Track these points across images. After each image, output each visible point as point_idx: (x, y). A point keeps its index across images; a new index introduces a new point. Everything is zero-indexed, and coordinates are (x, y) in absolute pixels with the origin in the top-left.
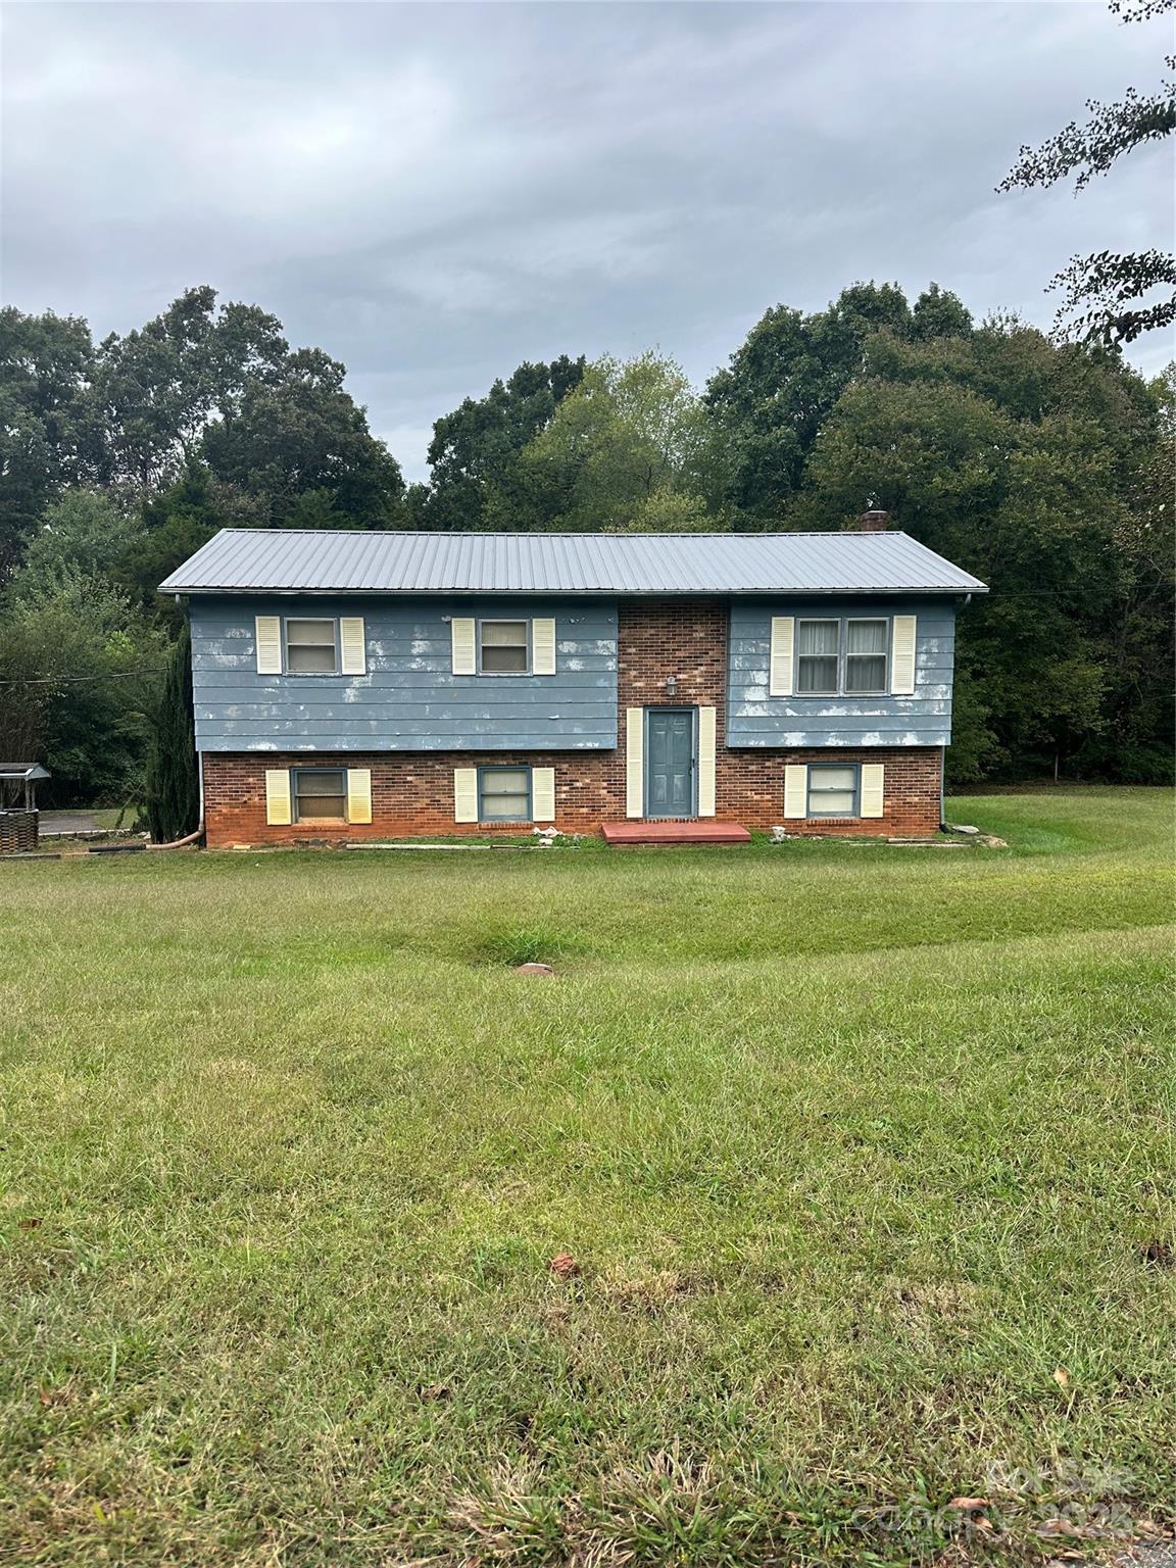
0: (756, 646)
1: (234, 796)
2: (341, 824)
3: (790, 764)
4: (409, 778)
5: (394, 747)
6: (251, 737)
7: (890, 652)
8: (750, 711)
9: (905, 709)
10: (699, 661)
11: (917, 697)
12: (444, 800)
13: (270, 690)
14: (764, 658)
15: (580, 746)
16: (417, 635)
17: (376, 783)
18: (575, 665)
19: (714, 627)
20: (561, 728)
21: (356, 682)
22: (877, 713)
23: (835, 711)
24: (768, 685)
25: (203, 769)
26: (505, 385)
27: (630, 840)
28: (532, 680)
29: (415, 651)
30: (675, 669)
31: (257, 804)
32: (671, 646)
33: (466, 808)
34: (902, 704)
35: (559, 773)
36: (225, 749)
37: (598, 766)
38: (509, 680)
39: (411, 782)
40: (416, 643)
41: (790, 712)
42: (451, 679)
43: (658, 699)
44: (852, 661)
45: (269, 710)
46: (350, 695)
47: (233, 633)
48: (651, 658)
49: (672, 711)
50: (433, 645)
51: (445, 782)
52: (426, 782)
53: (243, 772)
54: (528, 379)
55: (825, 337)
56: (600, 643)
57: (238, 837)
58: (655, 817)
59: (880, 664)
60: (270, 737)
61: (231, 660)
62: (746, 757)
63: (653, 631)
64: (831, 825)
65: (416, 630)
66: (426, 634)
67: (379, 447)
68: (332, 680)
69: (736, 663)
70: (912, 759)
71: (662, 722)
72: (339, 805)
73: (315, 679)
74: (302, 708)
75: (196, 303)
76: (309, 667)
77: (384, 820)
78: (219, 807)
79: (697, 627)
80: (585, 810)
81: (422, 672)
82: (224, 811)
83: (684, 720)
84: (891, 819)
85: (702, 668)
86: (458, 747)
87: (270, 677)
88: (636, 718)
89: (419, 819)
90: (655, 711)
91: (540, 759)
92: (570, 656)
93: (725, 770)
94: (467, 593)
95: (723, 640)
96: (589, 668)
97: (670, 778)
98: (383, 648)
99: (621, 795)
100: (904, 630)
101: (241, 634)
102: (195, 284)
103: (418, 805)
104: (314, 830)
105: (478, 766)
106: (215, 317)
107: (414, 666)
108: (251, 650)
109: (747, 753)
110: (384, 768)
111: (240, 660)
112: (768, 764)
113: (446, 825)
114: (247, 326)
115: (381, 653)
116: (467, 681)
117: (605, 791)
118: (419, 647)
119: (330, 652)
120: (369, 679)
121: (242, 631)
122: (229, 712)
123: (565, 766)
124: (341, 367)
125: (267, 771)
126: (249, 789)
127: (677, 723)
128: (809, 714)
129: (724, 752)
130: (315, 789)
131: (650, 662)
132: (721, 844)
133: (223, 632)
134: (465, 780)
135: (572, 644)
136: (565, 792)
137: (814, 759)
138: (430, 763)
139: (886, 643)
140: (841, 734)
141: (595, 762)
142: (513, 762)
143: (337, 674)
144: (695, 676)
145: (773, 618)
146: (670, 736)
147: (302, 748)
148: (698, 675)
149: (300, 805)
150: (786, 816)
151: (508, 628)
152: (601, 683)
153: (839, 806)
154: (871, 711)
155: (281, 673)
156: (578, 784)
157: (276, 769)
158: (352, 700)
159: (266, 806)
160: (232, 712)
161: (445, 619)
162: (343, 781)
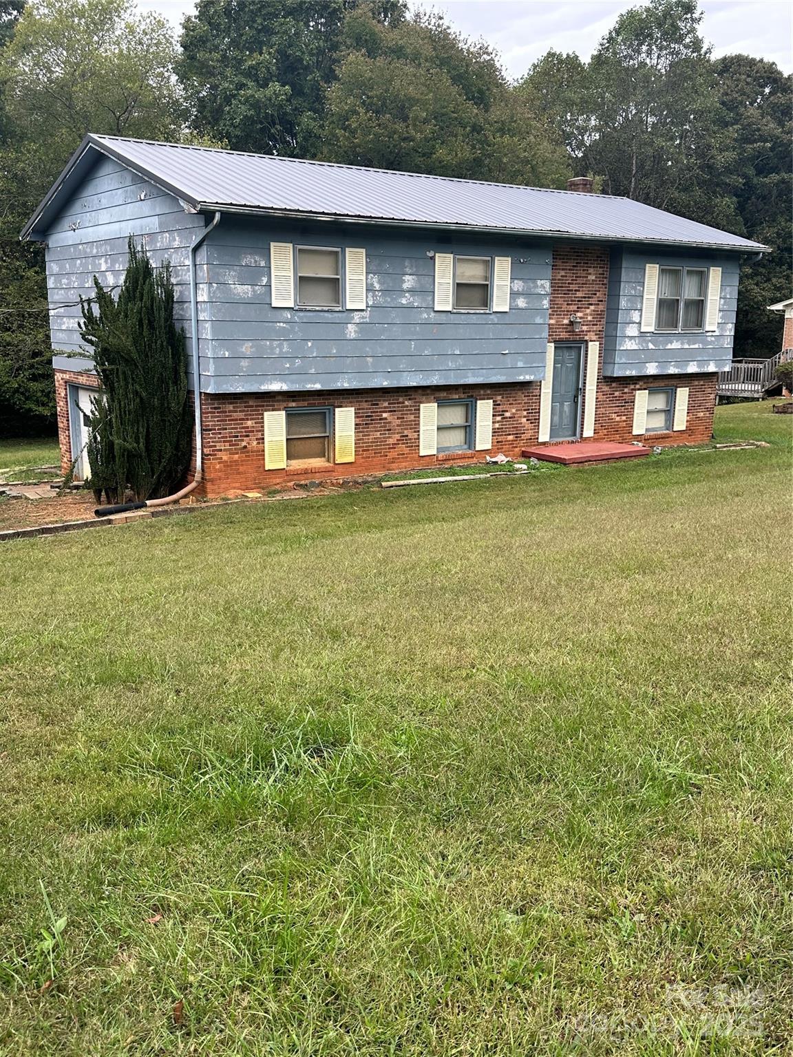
0: (635, 289)
1: (233, 441)
2: (327, 464)
3: (639, 389)
4: (385, 415)
5: (385, 384)
6: (265, 376)
7: (706, 296)
8: (630, 345)
9: (711, 343)
10: (590, 301)
11: (717, 333)
12: (412, 435)
13: (282, 324)
14: (639, 299)
15: (521, 378)
16: (408, 270)
17: (358, 421)
18: (521, 303)
19: (601, 271)
20: (509, 361)
21: (357, 317)
22: (696, 346)
23: (676, 345)
24: (640, 323)
25: (201, 413)
28: (491, 317)
29: (405, 286)
30: (575, 308)
31: (255, 449)
32: (573, 287)
33: (428, 441)
34: (709, 339)
35: (496, 404)
37: (521, 397)
38: (474, 317)
39: (386, 419)
40: (407, 278)
41: (651, 346)
42: (433, 314)
43: (564, 335)
44: (687, 303)
45: (280, 346)
46: (351, 331)
47: (248, 260)
48: (561, 297)
49: (566, 346)
50: (419, 281)
51: (412, 417)
52: (398, 418)
53: (241, 415)
56: (539, 282)
57: (238, 485)
58: (556, 440)
59: (698, 306)
60: (281, 376)
61: (244, 291)
62: (614, 385)
64: (657, 438)
65: (406, 264)
66: (415, 270)
68: (336, 315)
69: (623, 303)
70: (702, 383)
72: (325, 445)
73: (322, 314)
74: (310, 344)
76: (319, 299)
77: (363, 458)
78: (219, 454)
79: (591, 270)
80: (511, 438)
81: (410, 307)
82: (225, 458)
84: (689, 431)
86: (435, 383)
87: (282, 311)
88: (550, 353)
89: (391, 455)
91: (482, 392)
92: (519, 294)
93: (601, 398)
95: (606, 283)
96: (531, 306)
97: (562, 405)
98: (379, 282)
99: (535, 421)
101: (256, 261)
103: (391, 441)
104: (306, 472)
105: (437, 400)
107: (404, 301)
108: (265, 280)
109: (614, 382)
110: (365, 405)
111: (254, 291)
112: (626, 390)
113: (413, 459)
115: (377, 286)
116: (443, 317)
117: (525, 419)
118: (409, 282)
119: (335, 285)
120: (366, 314)
121: (257, 258)
122: (244, 350)
123: (499, 398)
125: (266, 413)
126: (248, 433)
127: (569, 356)
128: (661, 348)
130: (303, 430)
133: (239, 261)
134: (429, 413)
135: (520, 283)
136: (498, 422)
137: (652, 385)
138: (401, 400)
139: (705, 289)
140: (678, 363)
141: (520, 393)
142: (462, 396)
143: (340, 308)
144: (587, 314)
145: (648, 265)
146: (564, 369)
147: (310, 387)
148: (589, 313)
150: (634, 433)
152: (538, 320)
154: (694, 344)
155: (293, 306)
156: (507, 414)
157: (273, 410)
158: (353, 336)
159: (263, 451)
160: (246, 348)
161: (430, 254)
162: (327, 420)
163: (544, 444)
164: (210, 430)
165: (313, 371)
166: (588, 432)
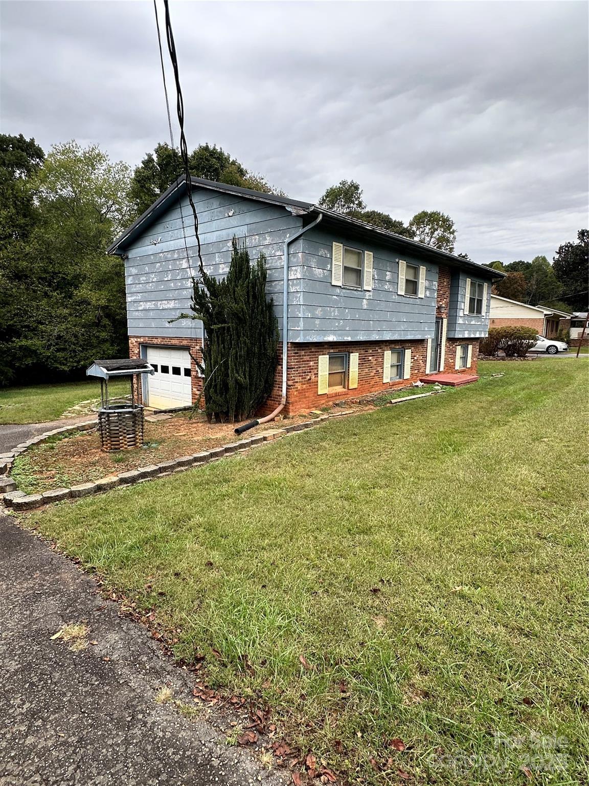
0: (463, 291)
1: (303, 375)
2: (344, 390)
5: (377, 338)
6: (327, 331)
7: (482, 297)
8: (460, 321)
10: (445, 296)
11: (485, 317)
12: (380, 370)
13: (335, 297)
14: (464, 297)
16: (388, 269)
17: (359, 362)
18: (428, 294)
19: (448, 281)
20: (422, 327)
21: (367, 295)
23: (474, 322)
24: (464, 310)
25: (287, 357)
28: (418, 300)
29: (388, 278)
30: (440, 299)
31: (314, 381)
32: (439, 288)
33: (387, 374)
34: (482, 320)
35: (412, 352)
36: (315, 340)
37: (421, 348)
38: (411, 300)
39: (370, 360)
40: (388, 273)
41: (467, 323)
42: (397, 296)
44: (477, 301)
45: (334, 311)
46: (365, 304)
47: (322, 252)
50: (393, 276)
51: (381, 360)
52: (375, 360)
53: (308, 358)
56: (434, 283)
57: (304, 405)
58: (432, 373)
59: (481, 303)
60: (334, 331)
61: (318, 272)
62: (451, 343)
64: (462, 372)
65: (388, 265)
66: (391, 269)
68: (359, 293)
69: (459, 298)
70: (475, 343)
72: (341, 377)
73: (353, 292)
74: (347, 311)
76: (351, 283)
77: (361, 385)
78: (297, 385)
79: (445, 280)
80: (416, 371)
81: (388, 291)
82: (299, 387)
83: (436, 325)
84: (471, 367)
85: (445, 300)
87: (336, 288)
89: (372, 383)
92: (427, 288)
93: (446, 349)
96: (431, 296)
98: (377, 274)
99: (425, 362)
100: (485, 289)
101: (325, 254)
103: (372, 374)
104: (336, 395)
105: (391, 349)
107: (386, 287)
108: (329, 267)
110: (364, 352)
111: (324, 273)
112: (455, 345)
113: (380, 385)
115: (377, 277)
116: (401, 299)
117: (421, 361)
118: (388, 276)
119: (358, 273)
120: (371, 294)
121: (326, 252)
123: (413, 348)
125: (320, 357)
126: (310, 370)
128: (469, 323)
129: (448, 340)
133: (318, 252)
134: (387, 358)
135: (428, 282)
136: (412, 362)
137: (461, 344)
138: (377, 349)
139: (483, 294)
141: (420, 346)
142: (400, 347)
143: (361, 289)
144: (443, 304)
145: (468, 279)
147: (345, 338)
150: (455, 369)
152: (433, 304)
154: (479, 322)
155: (341, 285)
156: (416, 358)
157: (323, 355)
158: (365, 307)
159: (317, 382)
160: (319, 312)
161: (397, 260)
162: (345, 361)
163: (427, 375)
164: (293, 368)
165: (347, 329)
166: (442, 369)
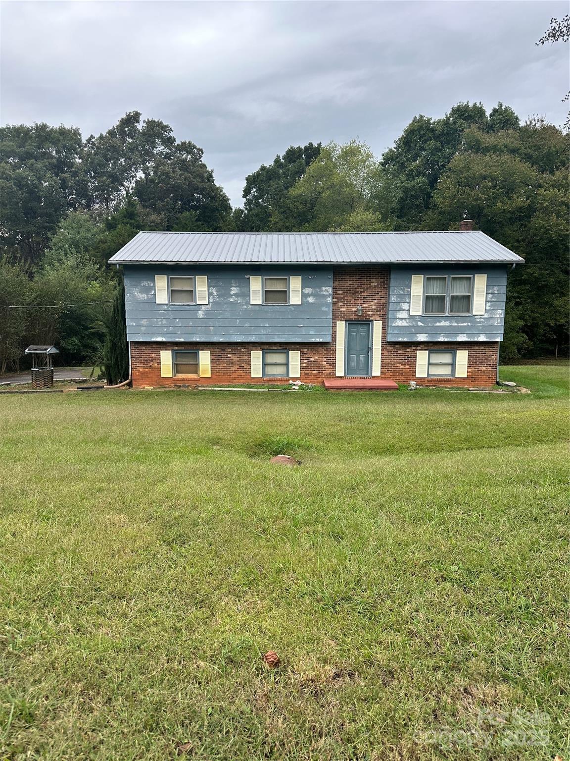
0: (403, 290)
1: (145, 363)
2: (196, 377)
3: (419, 350)
4: (229, 355)
5: (221, 340)
6: (154, 334)
7: (473, 293)
8: (400, 323)
9: (480, 322)
10: (374, 297)
11: (486, 316)
12: (246, 366)
13: (162, 311)
14: (407, 296)
15: (313, 340)
16: (233, 285)
17: (213, 357)
18: (311, 300)
19: (382, 280)
20: (304, 331)
21: (204, 308)
22: (465, 324)
23: (443, 323)
24: (409, 310)
25: (131, 350)
26: (281, 158)
27: (337, 388)
28: (289, 307)
29: (232, 293)
30: (362, 302)
31: (156, 367)
32: (360, 290)
33: (256, 370)
34: (478, 320)
35: (302, 353)
36: (141, 340)
37: (322, 350)
38: (278, 307)
39: (230, 357)
40: (233, 289)
41: (420, 324)
42: (250, 306)
43: (353, 317)
44: (453, 298)
45: (162, 321)
46: (201, 314)
47: (145, 283)
48: (349, 296)
49: (358, 323)
50: (241, 290)
51: (247, 357)
52: (237, 358)
53: (149, 352)
54: (293, 155)
55: (443, 131)
56: (324, 289)
57: (148, 383)
58: (350, 376)
59: (467, 300)
60: (163, 335)
61: (143, 297)
62: (397, 346)
63: (351, 283)
64: (440, 381)
65: (233, 282)
66: (238, 284)
67: (219, 190)
68: (192, 307)
69: (393, 298)
70: (483, 348)
71: (354, 329)
72: (195, 367)
73: (184, 306)
74: (177, 320)
75: (131, 119)
76: (181, 301)
77: (216, 376)
78: (138, 368)
79: (374, 280)
80: (315, 372)
81: (236, 303)
82: (141, 370)
83: (366, 327)
84: (471, 378)
85: (376, 301)
86: (253, 340)
87: (162, 306)
88: (341, 326)
89: (233, 376)
90: (351, 323)
91: (293, 347)
92: (308, 295)
93: (386, 353)
94: (257, 263)
95: (386, 287)
96: (318, 301)
97: (358, 356)
98: (217, 291)
99: (333, 364)
100: (480, 282)
101: (148, 284)
102: (131, 110)
103: (233, 369)
104: (183, 380)
105: (262, 350)
106: (140, 126)
107: (232, 300)
108: (153, 292)
109: (397, 344)
110: (217, 350)
111: (148, 297)
112: (408, 350)
113: (247, 379)
114: (156, 130)
115: (215, 293)
116: (257, 308)
117: (325, 363)
118: (234, 290)
119: (191, 293)
120: (209, 306)
121: (149, 282)
122: (143, 322)
123: (306, 350)
124: (201, 150)
125: (161, 351)
126: (153, 360)
127: (362, 330)
128: (430, 325)
129: (386, 344)
130: (184, 360)
131: (350, 298)
132: (383, 390)
133: (140, 283)
134: (256, 356)
135: (310, 289)
136: (305, 363)
137: (432, 348)
138: (239, 348)
139: (471, 288)
140: (446, 335)
141: (321, 348)
142: (279, 348)
143: (194, 304)
144: (372, 305)
145: (413, 276)
146: (358, 335)
147: (177, 340)
148: (373, 305)
149: (177, 367)
150: (416, 377)
151: (278, 281)
152: (324, 309)
153: (445, 371)
154: (462, 323)
155: (167, 303)
156: (312, 359)
157: (166, 350)
158: (201, 316)
159: (160, 368)
161: (247, 277)
162: (197, 356)
163: (341, 377)
164: (135, 357)
165: (179, 333)
166: (376, 371)
